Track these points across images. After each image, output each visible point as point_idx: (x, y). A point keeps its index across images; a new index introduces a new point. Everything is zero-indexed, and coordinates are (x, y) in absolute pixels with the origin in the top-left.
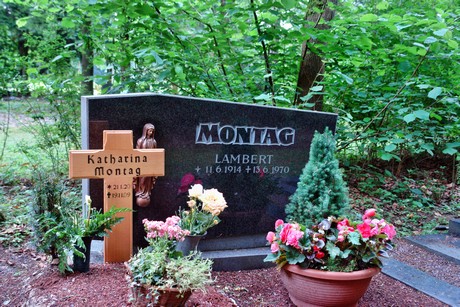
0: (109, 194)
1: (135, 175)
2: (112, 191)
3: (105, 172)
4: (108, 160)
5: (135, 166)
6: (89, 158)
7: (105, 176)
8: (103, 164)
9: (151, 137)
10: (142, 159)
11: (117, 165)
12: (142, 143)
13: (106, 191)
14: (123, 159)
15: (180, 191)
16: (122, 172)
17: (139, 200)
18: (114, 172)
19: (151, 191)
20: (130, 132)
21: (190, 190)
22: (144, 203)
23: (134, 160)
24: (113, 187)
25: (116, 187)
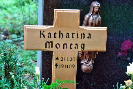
0: (56, 65)
1: (80, 49)
2: (59, 63)
3: (54, 46)
4: (57, 35)
5: (80, 42)
6: (41, 34)
7: (53, 49)
8: (52, 39)
9: (97, 13)
10: (86, 36)
11: (65, 40)
12: (89, 19)
13: (54, 62)
14: (70, 35)
15: (120, 54)
16: (69, 46)
17: (84, 67)
18: (62, 46)
19: (95, 60)
20: (77, 11)
21: (128, 67)
22: (88, 70)
23: (79, 36)
24: (60, 59)
25: (63, 59)
